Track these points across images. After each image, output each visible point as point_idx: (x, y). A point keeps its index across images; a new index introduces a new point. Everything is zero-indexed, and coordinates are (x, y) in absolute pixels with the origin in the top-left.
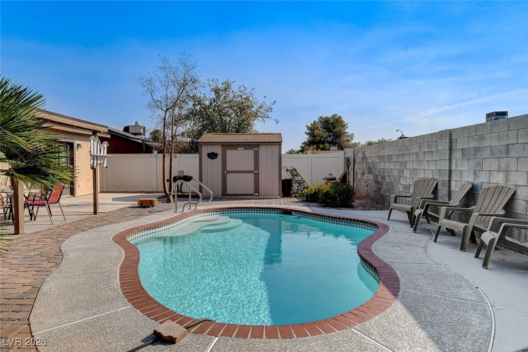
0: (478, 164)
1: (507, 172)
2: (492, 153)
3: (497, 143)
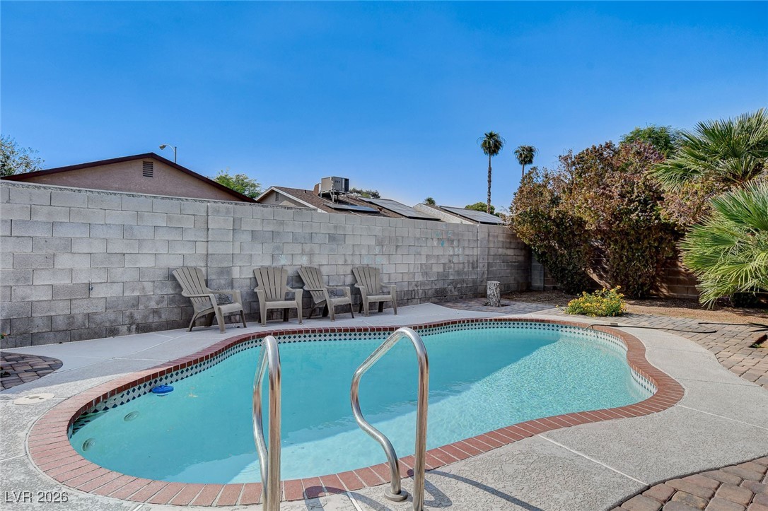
0: (277, 248)
1: (311, 254)
2: (295, 239)
3: (300, 231)
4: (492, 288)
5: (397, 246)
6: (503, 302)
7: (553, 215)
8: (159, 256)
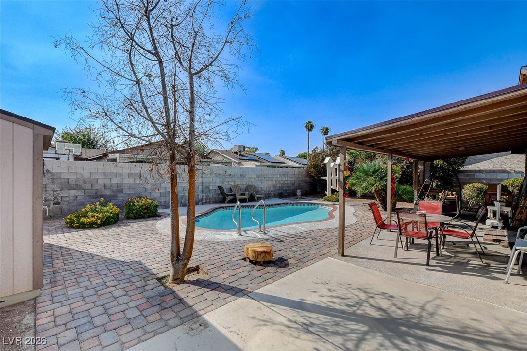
4: (299, 192)
6: (302, 197)
7: (321, 165)
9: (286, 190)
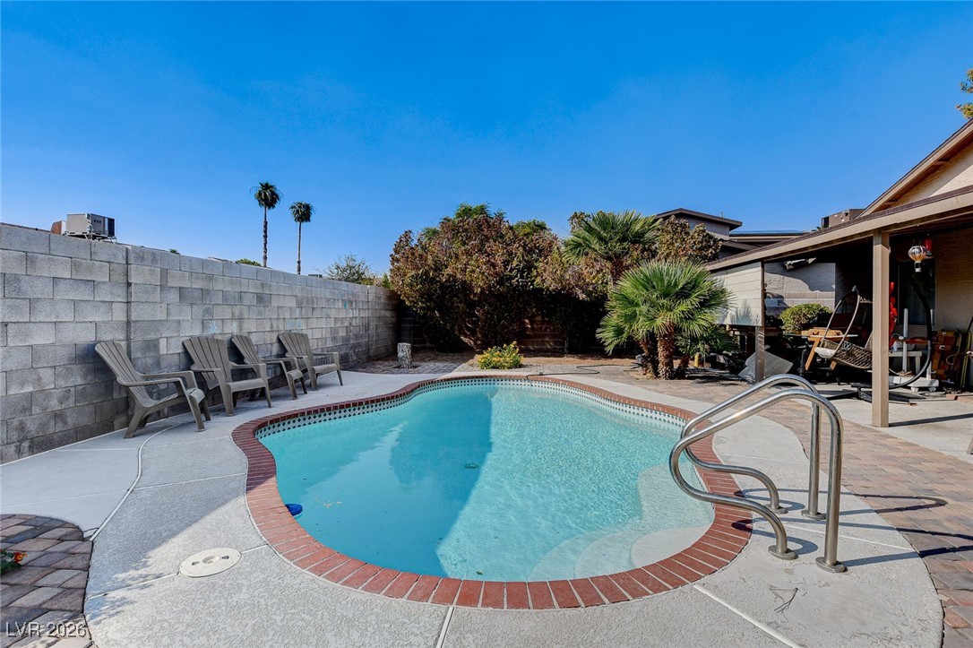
0: (207, 311)
1: (241, 319)
2: (225, 299)
3: (230, 289)
4: (405, 350)
5: (313, 308)
6: (414, 364)
8: (61, 325)
9: (354, 347)
